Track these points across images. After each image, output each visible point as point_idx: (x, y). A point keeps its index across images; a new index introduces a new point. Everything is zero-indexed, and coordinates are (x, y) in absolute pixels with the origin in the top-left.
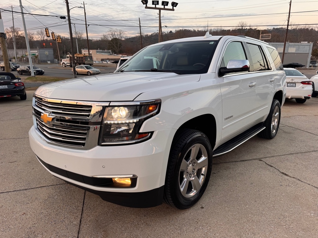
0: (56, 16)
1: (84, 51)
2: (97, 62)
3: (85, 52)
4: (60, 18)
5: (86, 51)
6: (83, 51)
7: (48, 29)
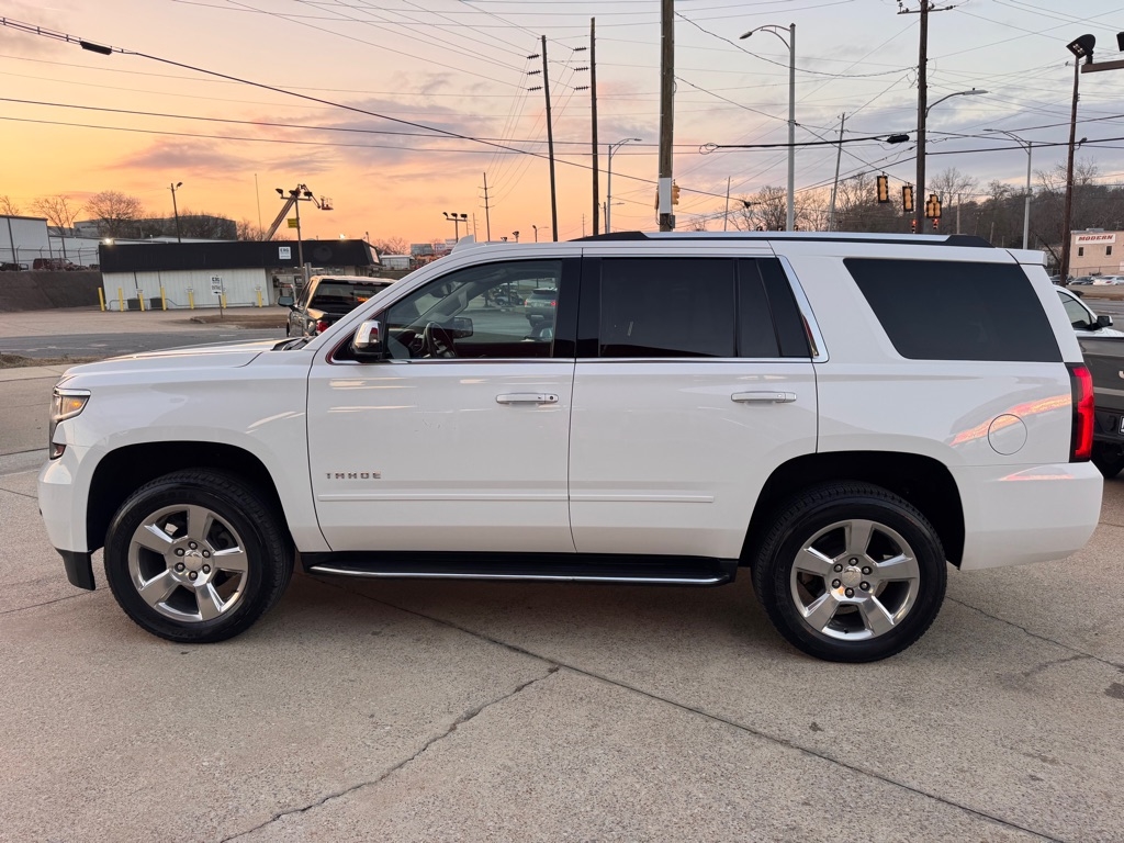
0: (874, 138)
1: (1081, 239)
2: (1115, 282)
3: (1084, 242)
4: (888, 141)
5: (1088, 239)
6: (1078, 238)
7: (886, 177)
